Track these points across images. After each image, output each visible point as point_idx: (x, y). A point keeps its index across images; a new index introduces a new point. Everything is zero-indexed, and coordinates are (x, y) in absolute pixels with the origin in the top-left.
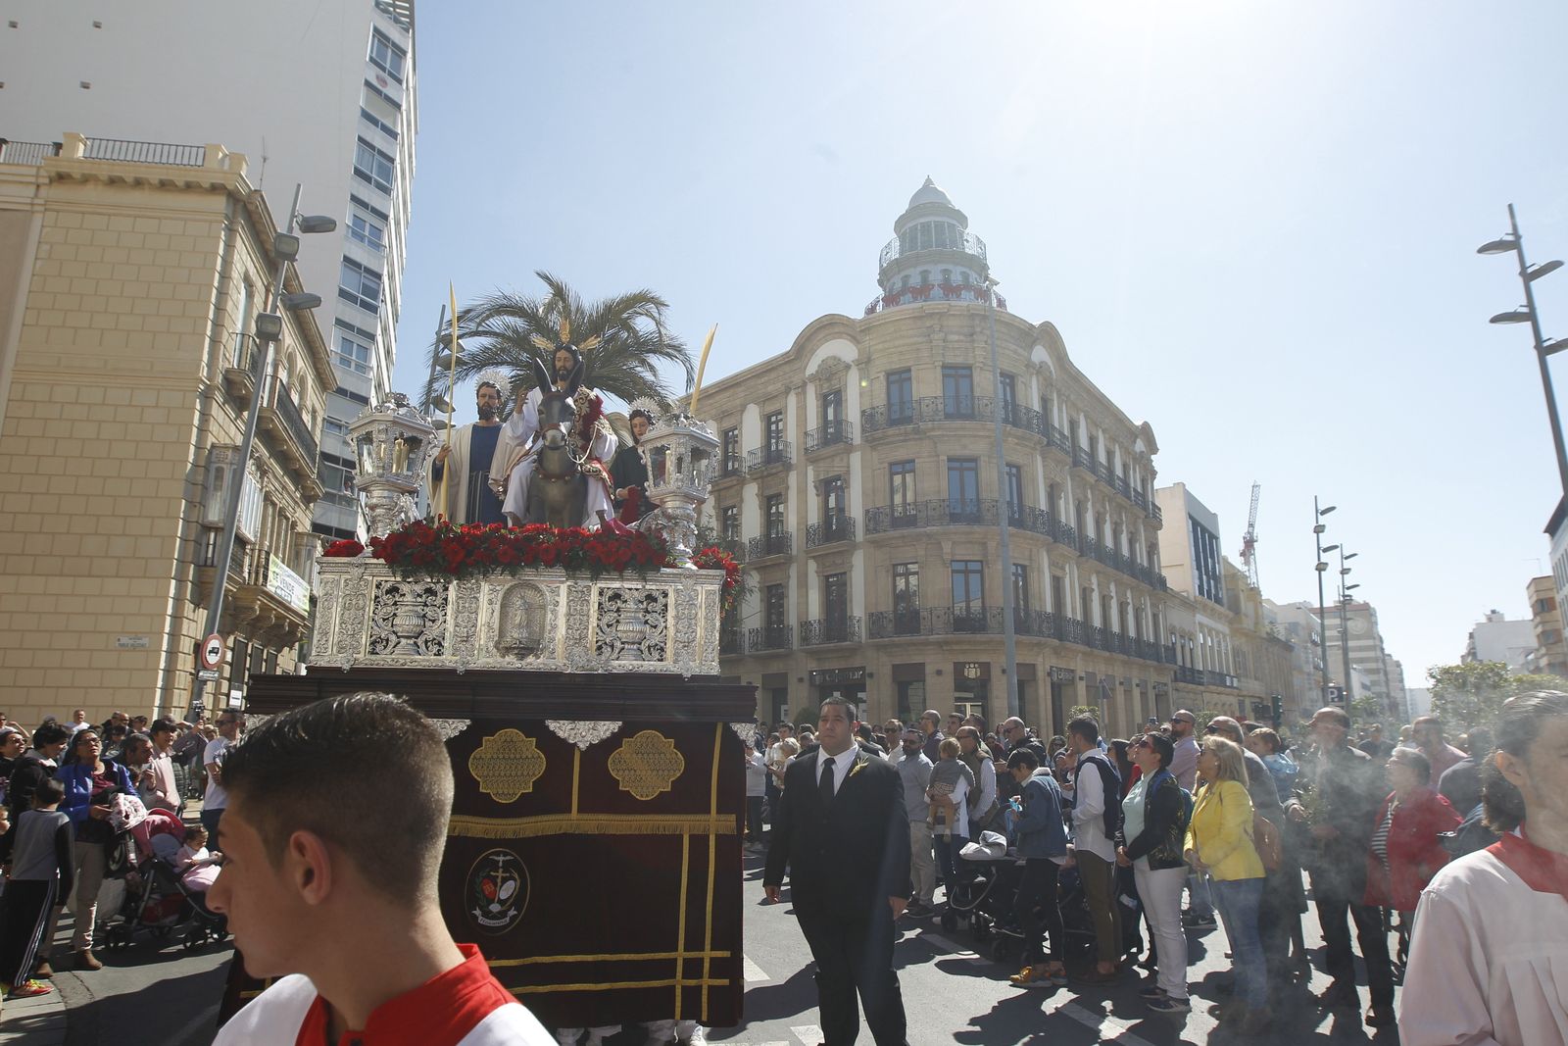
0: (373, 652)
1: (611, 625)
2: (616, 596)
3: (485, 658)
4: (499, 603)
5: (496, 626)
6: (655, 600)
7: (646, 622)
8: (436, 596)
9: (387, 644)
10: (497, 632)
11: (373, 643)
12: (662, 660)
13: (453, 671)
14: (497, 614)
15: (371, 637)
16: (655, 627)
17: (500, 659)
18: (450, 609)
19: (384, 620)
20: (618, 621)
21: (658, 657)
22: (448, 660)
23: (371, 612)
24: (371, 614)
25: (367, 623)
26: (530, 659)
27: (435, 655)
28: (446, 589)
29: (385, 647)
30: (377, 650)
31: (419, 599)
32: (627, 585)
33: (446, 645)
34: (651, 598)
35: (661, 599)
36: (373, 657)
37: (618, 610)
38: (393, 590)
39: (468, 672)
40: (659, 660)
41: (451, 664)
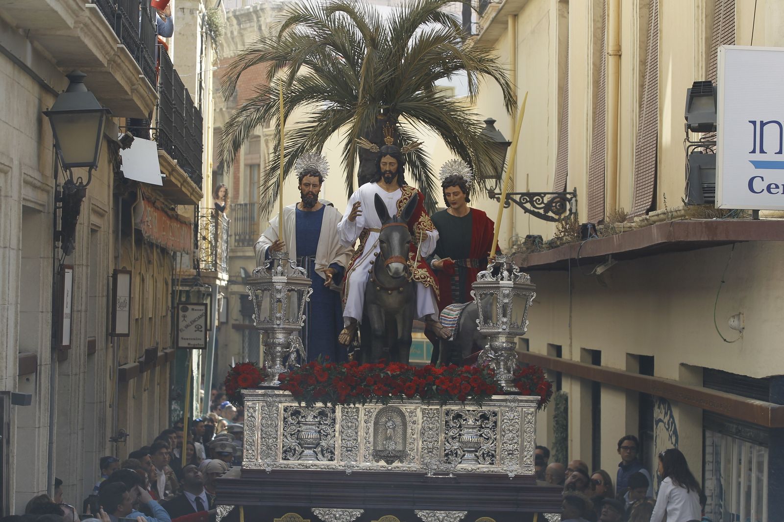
0: (285, 459)
1: (456, 438)
2: (458, 416)
3: (364, 463)
4: (372, 422)
5: (371, 439)
6: (488, 419)
7: (481, 435)
8: (327, 417)
9: (295, 452)
10: (372, 443)
11: (285, 452)
12: (493, 464)
13: (343, 473)
14: (371, 430)
15: (283, 447)
16: (488, 439)
17: (375, 464)
18: (337, 427)
19: (291, 435)
20: (460, 435)
21: (490, 461)
22: (337, 464)
23: (282, 429)
24: (282, 431)
25: (281, 438)
26: (396, 464)
27: (329, 460)
28: (334, 412)
29: (294, 455)
30: (288, 457)
31: (316, 420)
32: (468, 408)
33: (336, 453)
34: (484, 417)
35: (492, 419)
36: (285, 462)
37: (460, 427)
38: (296, 413)
39: (354, 474)
40: (490, 464)
41: (341, 468)
